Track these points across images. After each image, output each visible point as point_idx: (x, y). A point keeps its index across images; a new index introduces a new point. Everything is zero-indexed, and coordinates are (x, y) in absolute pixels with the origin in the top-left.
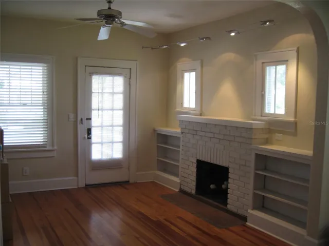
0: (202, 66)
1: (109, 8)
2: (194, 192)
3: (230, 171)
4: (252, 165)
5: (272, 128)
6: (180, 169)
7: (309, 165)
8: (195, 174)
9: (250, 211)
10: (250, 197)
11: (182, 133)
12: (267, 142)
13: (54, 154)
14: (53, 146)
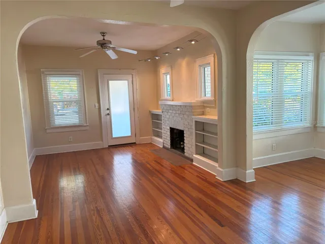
0: (172, 70)
1: (104, 39)
2: (170, 147)
3: (185, 132)
4: (194, 127)
5: (205, 105)
6: (163, 134)
7: (217, 125)
8: (169, 136)
9: (194, 155)
10: (194, 147)
11: (163, 112)
12: (203, 114)
13: (88, 128)
14: (86, 124)
